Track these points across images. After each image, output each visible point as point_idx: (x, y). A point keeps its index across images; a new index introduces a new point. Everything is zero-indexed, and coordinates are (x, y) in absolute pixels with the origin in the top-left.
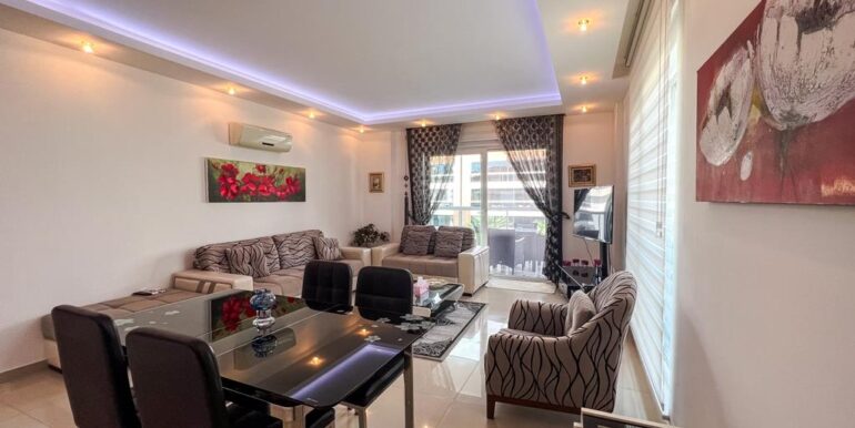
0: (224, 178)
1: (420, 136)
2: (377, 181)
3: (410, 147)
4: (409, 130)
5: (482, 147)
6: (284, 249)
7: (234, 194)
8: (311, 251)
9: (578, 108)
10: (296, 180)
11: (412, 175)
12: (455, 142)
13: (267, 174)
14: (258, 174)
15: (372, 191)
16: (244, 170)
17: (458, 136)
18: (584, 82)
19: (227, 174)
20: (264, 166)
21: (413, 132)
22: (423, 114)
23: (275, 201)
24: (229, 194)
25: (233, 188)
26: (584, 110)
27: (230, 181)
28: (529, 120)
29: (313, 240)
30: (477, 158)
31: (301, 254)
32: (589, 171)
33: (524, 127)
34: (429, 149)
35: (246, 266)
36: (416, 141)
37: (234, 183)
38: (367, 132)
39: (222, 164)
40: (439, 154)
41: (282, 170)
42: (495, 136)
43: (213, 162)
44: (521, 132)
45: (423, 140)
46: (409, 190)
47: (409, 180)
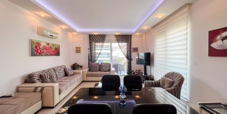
0: (36, 47)
1: (93, 37)
2: (79, 50)
3: (90, 40)
4: (90, 35)
5: (111, 42)
6: (57, 72)
7: (40, 53)
8: (64, 72)
9: (136, 34)
10: (57, 48)
11: (91, 48)
12: (104, 40)
13: (50, 46)
14: (47, 46)
15: (76, 52)
16: (43, 44)
17: (105, 38)
18: (145, 28)
19: (37, 45)
20: (49, 43)
21: (91, 36)
22: (96, 31)
23: (51, 56)
24: (38, 53)
25: (39, 51)
26: (138, 35)
27: (38, 48)
28: (124, 35)
29: (64, 69)
30: (109, 44)
31: (62, 74)
32: (137, 49)
33: (122, 37)
34: (96, 41)
35: (48, 80)
36: (92, 38)
37: (40, 49)
38: (76, 34)
39: (36, 42)
40: (99, 43)
41: (54, 45)
42: (115, 39)
43: (33, 41)
44: (122, 38)
45: (94, 38)
46: (90, 52)
47: (90, 50)
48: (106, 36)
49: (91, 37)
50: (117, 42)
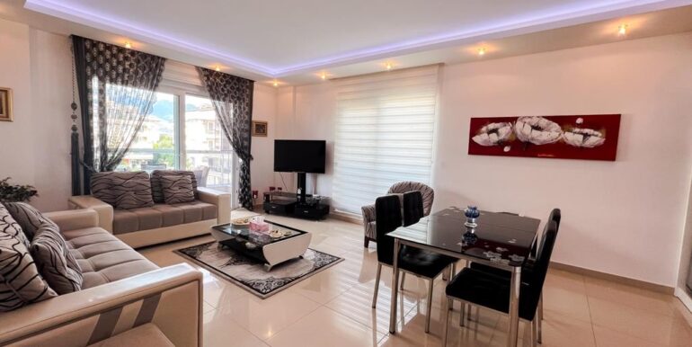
9: (271, 82)
12: (157, 77)
17: (161, 70)
18: (323, 77)
26: (275, 84)
32: (264, 126)
33: (227, 82)
46: (78, 123)
47: (78, 112)
48: (167, 66)
49: (87, 51)
50: (208, 94)
